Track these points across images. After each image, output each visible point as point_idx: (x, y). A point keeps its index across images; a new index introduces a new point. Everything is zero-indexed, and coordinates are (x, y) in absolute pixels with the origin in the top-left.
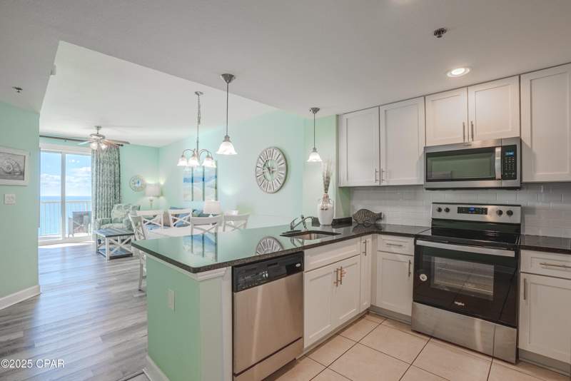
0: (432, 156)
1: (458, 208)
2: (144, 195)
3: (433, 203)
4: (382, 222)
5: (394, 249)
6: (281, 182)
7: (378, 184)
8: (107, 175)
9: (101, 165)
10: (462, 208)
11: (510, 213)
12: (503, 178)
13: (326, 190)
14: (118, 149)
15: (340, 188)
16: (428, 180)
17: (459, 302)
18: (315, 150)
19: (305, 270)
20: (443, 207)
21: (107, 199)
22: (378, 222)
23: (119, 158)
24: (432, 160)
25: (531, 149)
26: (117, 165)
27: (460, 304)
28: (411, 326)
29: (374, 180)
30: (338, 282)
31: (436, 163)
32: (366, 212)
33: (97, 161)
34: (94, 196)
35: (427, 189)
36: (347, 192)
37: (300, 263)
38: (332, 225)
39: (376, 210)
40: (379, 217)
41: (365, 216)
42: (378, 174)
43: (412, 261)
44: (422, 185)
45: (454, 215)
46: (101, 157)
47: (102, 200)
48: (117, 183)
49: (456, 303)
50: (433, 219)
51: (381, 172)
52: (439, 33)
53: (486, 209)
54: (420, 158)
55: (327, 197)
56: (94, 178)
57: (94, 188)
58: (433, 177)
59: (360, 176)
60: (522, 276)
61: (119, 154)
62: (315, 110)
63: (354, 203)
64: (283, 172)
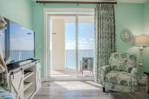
2: (134, 45)
8: (106, 28)
9: (101, 21)
14: (113, 6)
21: (106, 48)
23: (114, 14)
26: (113, 20)
33: (98, 18)
34: (97, 46)
46: (101, 14)
47: (102, 49)
48: (113, 35)
56: (97, 31)
57: (97, 39)
61: (114, 11)
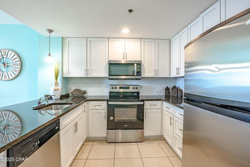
0: (112, 64)
1: (120, 87)
3: (110, 85)
4: (86, 95)
5: (97, 108)
6: (16, 73)
7: (86, 76)
10: (121, 87)
11: (136, 88)
12: (137, 75)
13: (56, 79)
15: (64, 78)
16: (110, 75)
17: (126, 125)
18: (50, 55)
19: (61, 130)
20: (114, 87)
22: (84, 95)
24: (112, 67)
25: (144, 65)
27: (126, 126)
28: (107, 141)
29: (84, 74)
30: (76, 130)
31: (113, 68)
32: (78, 90)
35: (109, 79)
36: (67, 80)
37: (57, 126)
38: (60, 98)
39: (83, 89)
40: (85, 92)
41: (78, 93)
42: (86, 71)
43: (106, 112)
44: (108, 77)
45: (118, 90)
49: (125, 126)
50: (110, 92)
51: (87, 70)
52: (130, 11)
53: (129, 87)
54: (106, 65)
55: (57, 83)
58: (112, 74)
59: (75, 72)
60: (145, 110)
62: (50, 31)
63: (70, 86)
64: (19, 67)
